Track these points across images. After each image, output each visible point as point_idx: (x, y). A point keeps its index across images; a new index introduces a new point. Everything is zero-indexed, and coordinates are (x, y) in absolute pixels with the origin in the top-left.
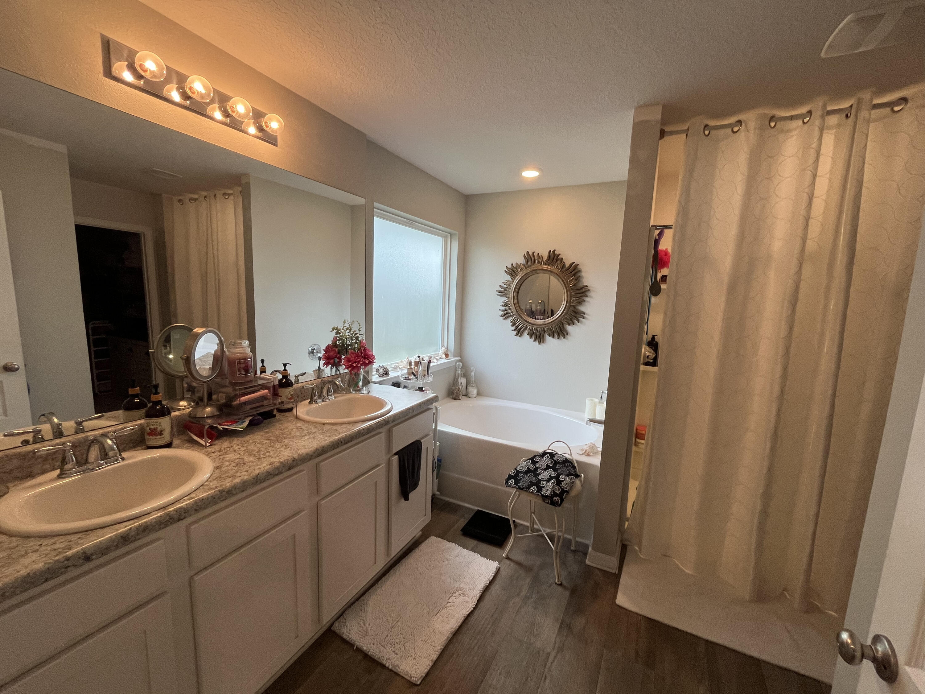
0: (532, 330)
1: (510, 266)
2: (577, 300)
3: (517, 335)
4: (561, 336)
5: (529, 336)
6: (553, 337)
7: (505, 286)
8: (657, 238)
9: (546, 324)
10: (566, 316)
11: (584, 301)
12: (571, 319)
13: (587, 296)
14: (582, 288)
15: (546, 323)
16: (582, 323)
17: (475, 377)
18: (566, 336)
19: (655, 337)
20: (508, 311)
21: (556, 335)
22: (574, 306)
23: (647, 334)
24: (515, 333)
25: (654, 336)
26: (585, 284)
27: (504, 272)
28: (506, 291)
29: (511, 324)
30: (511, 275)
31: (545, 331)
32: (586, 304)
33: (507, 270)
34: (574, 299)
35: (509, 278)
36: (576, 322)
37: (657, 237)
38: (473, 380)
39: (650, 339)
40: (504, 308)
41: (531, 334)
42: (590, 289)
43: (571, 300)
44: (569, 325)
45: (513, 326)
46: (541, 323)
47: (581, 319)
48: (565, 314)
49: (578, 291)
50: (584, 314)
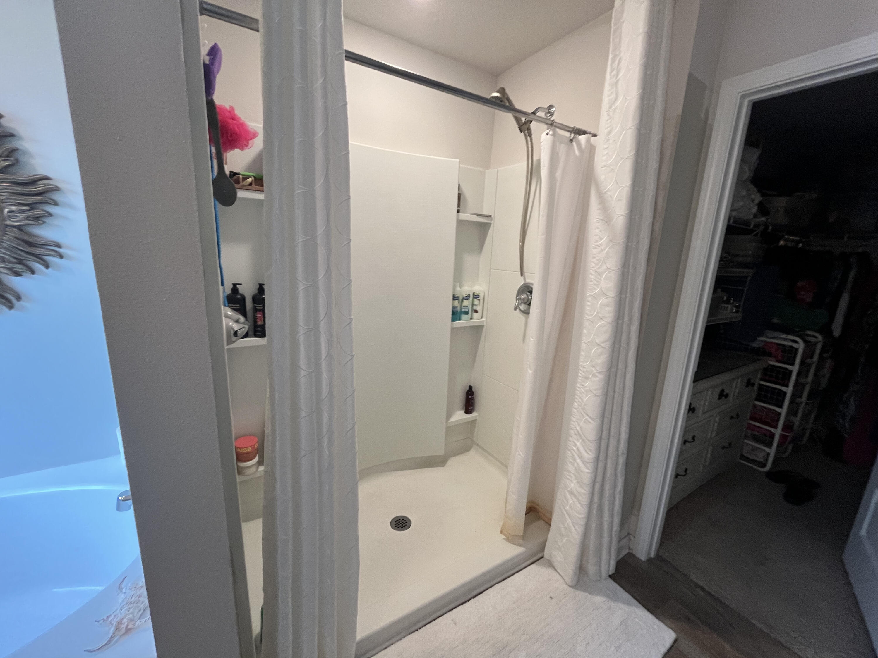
2: (24, 211)
8: (207, 62)
11: (51, 214)
13: (55, 204)
14: (34, 182)
18: (13, 302)
19: (238, 286)
22: (19, 228)
23: (223, 284)
25: (235, 285)
26: (42, 171)
36: (38, 266)
37: (207, 60)
39: (228, 291)
47: (53, 260)
49: (19, 189)
50: (59, 246)
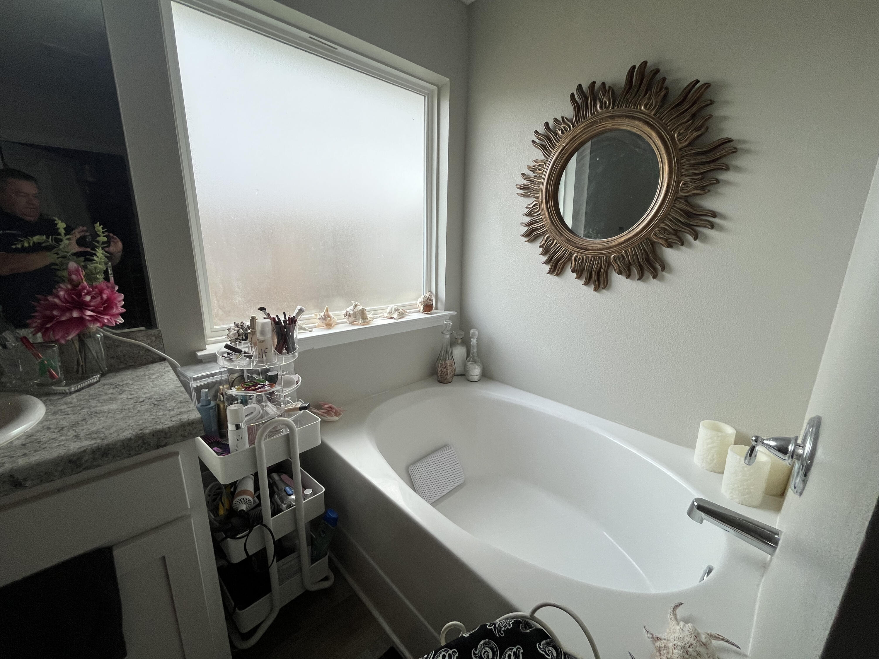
0: (582, 262)
1: (542, 130)
2: (696, 181)
3: (551, 272)
4: (646, 273)
5: (574, 275)
6: (628, 276)
7: (532, 174)
9: (610, 247)
10: (662, 225)
11: (718, 181)
12: (676, 233)
13: (727, 168)
14: (715, 148)
15: (613, 244)
16: (705, 239)
17: (477, 347)
18: (660, 273)
20: (535, 226)
21: (635, 271)
22: (688, 200)
24: (547, 268)
26: (727, 134)
27: (532, 143)
28: (533, 182)
29: (541, 249)
30: (544, 147)
31: (609, 264)
32: (723, 189)
33: (536, 140)
34: (688, 179)
35: (539, 155)
36: (690, 238)
38: (475, 350)
40: (528, 219)
41: (579, 272)
42: (739, 147)
43: (678, 183)
44: (670, 246)
45: (544, 253)
46: (601, 246)
47: (705, 230)
48: (662, 220)
50: (715, 216)
